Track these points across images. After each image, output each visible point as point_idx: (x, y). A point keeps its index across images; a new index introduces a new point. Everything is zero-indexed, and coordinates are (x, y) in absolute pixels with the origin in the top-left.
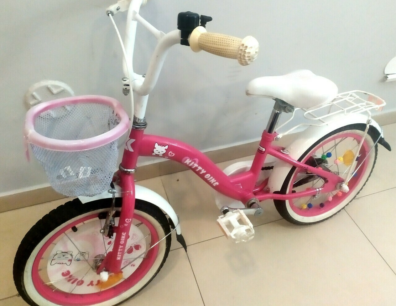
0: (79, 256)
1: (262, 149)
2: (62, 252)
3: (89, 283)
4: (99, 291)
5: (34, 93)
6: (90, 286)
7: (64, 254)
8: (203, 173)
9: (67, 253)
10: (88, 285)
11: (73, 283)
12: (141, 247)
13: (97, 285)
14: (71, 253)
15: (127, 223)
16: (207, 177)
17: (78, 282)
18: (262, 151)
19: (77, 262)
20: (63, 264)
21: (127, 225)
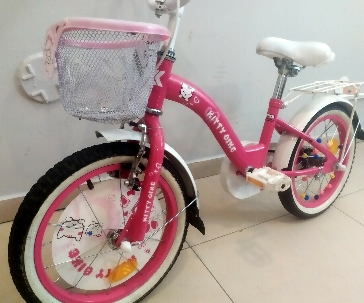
0: (91, 229)
1: (271, 117)
2: (73, 220)
3: (98, 272)
4: (109, 287)
5: (29, 65)
6: (99, 278)
7: (74, 222)
8: (223, 133)
9: (78, 221)
10: (97, 276)
11: (79, 270)
12: (158, 225)
13: (107, 276)
14: (82, 222)
15: (158, 169)
16: (226, 138)
17: (86, 270)
18: (271, 119)
19: (88, 237)
20: (71, 238)
21: (157, 172)
